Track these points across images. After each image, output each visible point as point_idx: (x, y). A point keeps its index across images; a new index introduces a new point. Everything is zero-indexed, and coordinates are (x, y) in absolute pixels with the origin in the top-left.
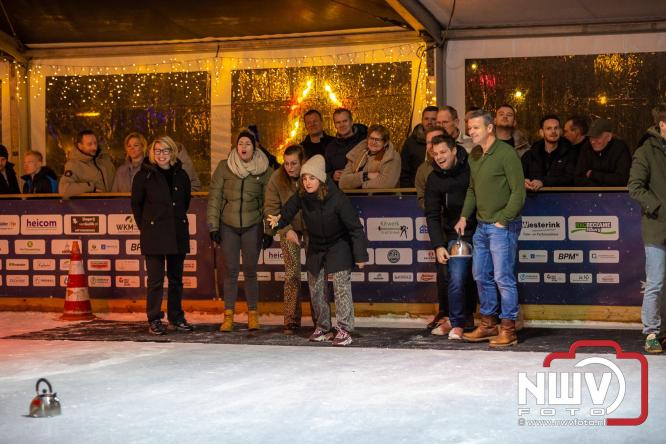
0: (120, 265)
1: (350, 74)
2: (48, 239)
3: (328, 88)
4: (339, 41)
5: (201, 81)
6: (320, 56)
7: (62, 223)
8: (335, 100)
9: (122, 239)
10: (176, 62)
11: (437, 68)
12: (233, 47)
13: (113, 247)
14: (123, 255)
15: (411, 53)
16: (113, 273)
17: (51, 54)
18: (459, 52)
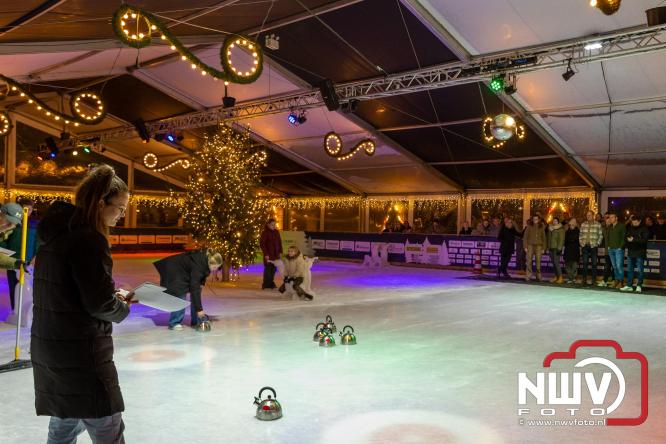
0: (492, 258)
1: (568, 202)
2: (470, 249)
3: (561, 205)
4: (566, 190)
5: (521, 203)
6: (558, 195)
7: (474, 244)
8: (563, 209)
9: (493, 250)
10: (513, 196)
11: (598, 200)
12: (530, 191)
13: (490, 252)
14: (492, 255)
15: (591, 196)
16: (489, 260)
17: (474, 192)
18: (606, 195)
